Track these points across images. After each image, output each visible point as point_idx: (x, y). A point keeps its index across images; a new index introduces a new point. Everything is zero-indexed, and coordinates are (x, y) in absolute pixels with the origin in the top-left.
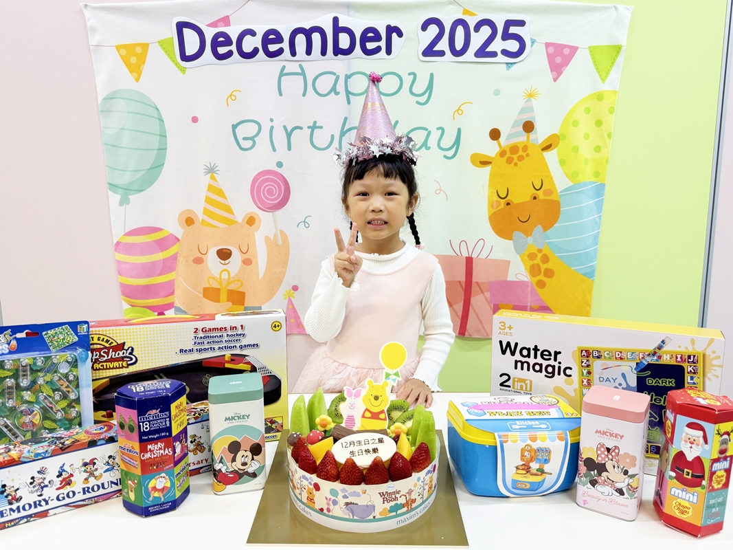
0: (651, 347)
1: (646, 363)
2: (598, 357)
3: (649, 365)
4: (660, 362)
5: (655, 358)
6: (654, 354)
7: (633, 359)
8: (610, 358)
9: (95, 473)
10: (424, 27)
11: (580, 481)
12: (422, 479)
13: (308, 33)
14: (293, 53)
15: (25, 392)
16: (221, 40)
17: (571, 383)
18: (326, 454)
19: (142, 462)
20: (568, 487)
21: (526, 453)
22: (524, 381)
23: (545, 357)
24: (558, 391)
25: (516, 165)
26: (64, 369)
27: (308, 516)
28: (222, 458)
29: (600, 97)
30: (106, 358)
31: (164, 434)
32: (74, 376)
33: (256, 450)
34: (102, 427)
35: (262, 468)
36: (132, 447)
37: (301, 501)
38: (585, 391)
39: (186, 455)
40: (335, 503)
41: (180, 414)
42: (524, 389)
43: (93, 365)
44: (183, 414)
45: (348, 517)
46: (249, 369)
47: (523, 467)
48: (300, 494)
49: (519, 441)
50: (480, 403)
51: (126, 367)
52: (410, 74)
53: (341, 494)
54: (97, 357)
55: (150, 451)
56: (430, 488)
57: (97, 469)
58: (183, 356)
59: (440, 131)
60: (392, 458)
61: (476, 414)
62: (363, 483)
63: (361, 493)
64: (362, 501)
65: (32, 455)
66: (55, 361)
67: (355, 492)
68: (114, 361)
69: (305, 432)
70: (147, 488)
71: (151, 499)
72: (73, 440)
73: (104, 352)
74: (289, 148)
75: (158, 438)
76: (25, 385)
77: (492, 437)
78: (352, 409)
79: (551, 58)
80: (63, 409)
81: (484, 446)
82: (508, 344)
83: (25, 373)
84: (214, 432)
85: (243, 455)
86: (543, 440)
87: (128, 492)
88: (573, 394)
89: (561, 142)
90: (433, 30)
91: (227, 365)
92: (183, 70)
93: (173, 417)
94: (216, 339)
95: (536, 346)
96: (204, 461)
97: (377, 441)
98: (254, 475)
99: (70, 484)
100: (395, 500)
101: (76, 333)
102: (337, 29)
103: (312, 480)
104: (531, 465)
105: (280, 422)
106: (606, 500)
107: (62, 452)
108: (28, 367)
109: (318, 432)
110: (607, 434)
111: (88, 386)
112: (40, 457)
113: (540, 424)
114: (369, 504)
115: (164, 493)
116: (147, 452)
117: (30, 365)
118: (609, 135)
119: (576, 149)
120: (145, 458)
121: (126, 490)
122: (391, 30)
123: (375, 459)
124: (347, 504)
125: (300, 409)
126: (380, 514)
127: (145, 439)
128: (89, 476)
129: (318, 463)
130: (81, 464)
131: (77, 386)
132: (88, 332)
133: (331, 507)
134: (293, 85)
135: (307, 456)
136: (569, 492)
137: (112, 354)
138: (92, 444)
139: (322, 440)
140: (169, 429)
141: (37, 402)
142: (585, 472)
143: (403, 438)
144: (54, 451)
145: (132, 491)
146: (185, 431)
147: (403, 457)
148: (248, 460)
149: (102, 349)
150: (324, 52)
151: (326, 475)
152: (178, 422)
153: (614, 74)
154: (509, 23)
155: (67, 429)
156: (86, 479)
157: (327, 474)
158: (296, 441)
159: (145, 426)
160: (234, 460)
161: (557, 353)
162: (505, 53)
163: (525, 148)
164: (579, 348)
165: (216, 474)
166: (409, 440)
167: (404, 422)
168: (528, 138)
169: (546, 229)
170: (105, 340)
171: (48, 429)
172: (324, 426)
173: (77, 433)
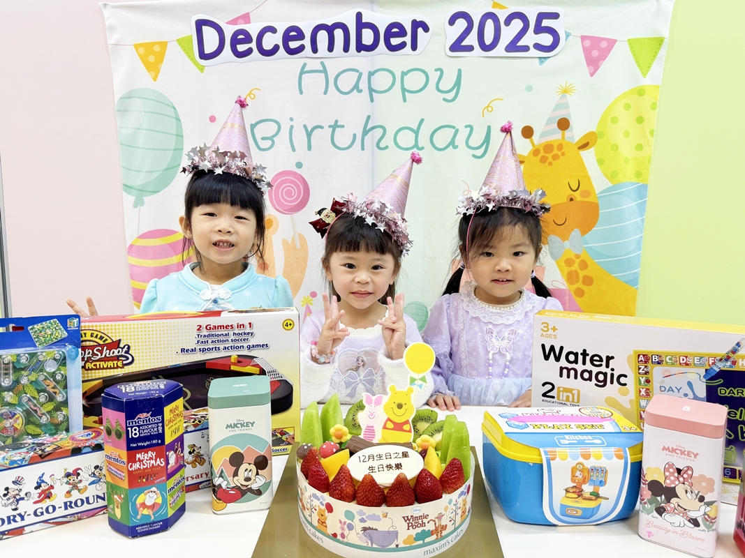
0: (723, 350)
1: (718, 370)
2: (659, 363)
3: (722, 372)
4: (735, 369)
5: (729, 363)
6: (728, 358)
7: (701, 365)
8: (673, 364)
9: (78, 485)
10: (452, 21)
11: (644, 508)
12: (454, 502)
13: (330, 29)
14: (315, 50)
15: (6, 393)
16: (241, 37)
17: (626, 394)
18: (340, 470)
19: (130, 473)
20: (627, 516)
21: (578, 473)
22: (570, 390)
23: (595, 362)
24: (611, 402)
25: (550, 164)
26: (51, 367)
27: (320, 543)
28: (222, 472)
29: (641, 92)
30: (99, 357)
31: (155, 441)
32: (62, 375)
33: (262, 463)
34: (90, 433)
35: (268, 484)
36: (119, 456)
37: (311, 524)
38: (643, 403)
39: (181, 467)
40: (351, 527)
41: (176, 419)
42: (571, 400)
43: (85, 364)
44: (178, 419)
45: (366, 545)
46: (258, 373)
47: (575, 490)
48: (310, 516)
49: (569, 459)
50: (520, 415)
51: (121, 368)
52: (436, 70)
53: (357, 518)
54: (90, 355)
55: (140, 461)
56: (464, 512)
57: (81, 481)
58: (185, 356)
59: (469, 129)
60: (419, 475)
61: (517, 427)
62: (384, 505)
63: (381, 517)
64: (383, 526)
65: (7, 462)
66: (41, 358)
67: (374, 514)
68: (108, 361)
69: (318, 443)
70: (134, 504)
71: (139, 517)
72: (55, 447)
73: (97, 350)
74: (309, 148)
75: (148, 446)
76: (6, 385)
77: (537, 452)
78: (373, 418)
79: (587, 52)
80: (49, 412)
81: (527, 464)
82: (552, 348)
83: (6, 372)
84: (213, 441)
85: (247, 468)
86: (598, 457)
87: (114, 508)
88: (628, 406)
89: (598, 139)
90: (461, 24)
91: (233, 368)
92: (202, 69)
93: (166, 422)
94: (222, 338)
95: (585, 351)
96: (204, 476)
97: (401, 455)
98: (259, 493)
99: (49, 498)
100: (421, 526)
101: (66, 327)
102: (361, 25)
103: (324, 500)
104: (584, 487)
105: (291, 433)
106: (676, 533)
107: (41, 460)
108: (11, 365)
109: (332, 443)
110: (677, 451)
111: (77, 387)
112: (16, 465)
113: (594, 439)
114: (391, 529)
115: (155, 510)
116: (135, 462)
117: (13, 363)
118: (652, 132)
119: (615, 148)
120: (133, 469)
121: (111, 506)
122: (417, 25)
123: (398, 476)
124: (365, 529)
125: (312, 416)
126: (405, 542)
127: (134, 446)
128: (72, 489)
129: (331, 479)
130: (63, 474)
131: (65, 387)
132: (79, 327)
133: (346, 532)
134: (314, 82)
135: (318, 471)
136: (628, 522)
137: (106, 352)
138: (77, 451)
139: (336, 452)
140: (161, 436)
141: (20, 404)
142: (649, 498)
143: (431, 452)
144: (32, 458)
145: (118, 507)
146: (180, 439)
147: (431, 475)
148: (252, 475)
149: (96, 346)
150: (346, 49)
151: (341, 494)
152: (173, 428)
153: (656, 68)
154: (541, 16)
155: (51, 435)
156: (69, 492)
157: (342, 492)
158: (306, 453)
159: (134, 432)
160: (236, 474)
161: (609, 358)
162: (538, 47)
163: (560, 147)
164: (635, 352)
165: (215, 490)
166: (438, 455)
167: (432, 435)
168: (563, 135)
169: (584, 232)
170: (98, 337)
171: (31, 435)
172: (339, 437)
173: (61, 439)
